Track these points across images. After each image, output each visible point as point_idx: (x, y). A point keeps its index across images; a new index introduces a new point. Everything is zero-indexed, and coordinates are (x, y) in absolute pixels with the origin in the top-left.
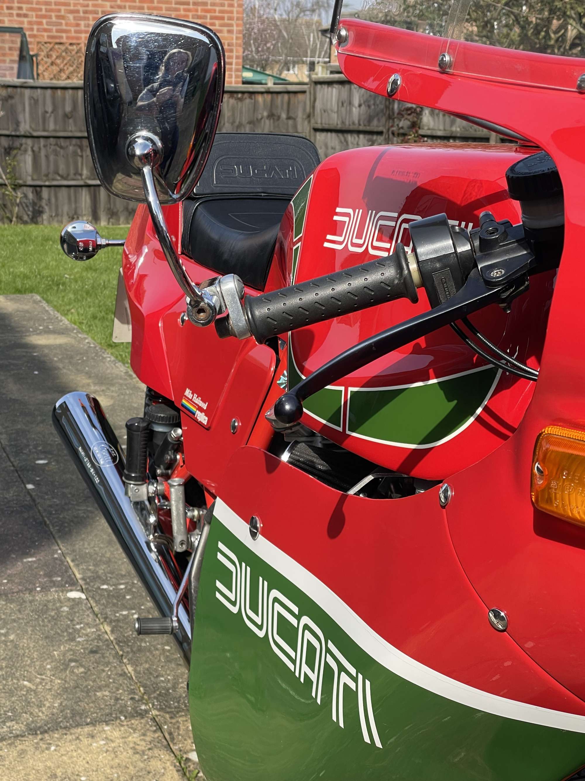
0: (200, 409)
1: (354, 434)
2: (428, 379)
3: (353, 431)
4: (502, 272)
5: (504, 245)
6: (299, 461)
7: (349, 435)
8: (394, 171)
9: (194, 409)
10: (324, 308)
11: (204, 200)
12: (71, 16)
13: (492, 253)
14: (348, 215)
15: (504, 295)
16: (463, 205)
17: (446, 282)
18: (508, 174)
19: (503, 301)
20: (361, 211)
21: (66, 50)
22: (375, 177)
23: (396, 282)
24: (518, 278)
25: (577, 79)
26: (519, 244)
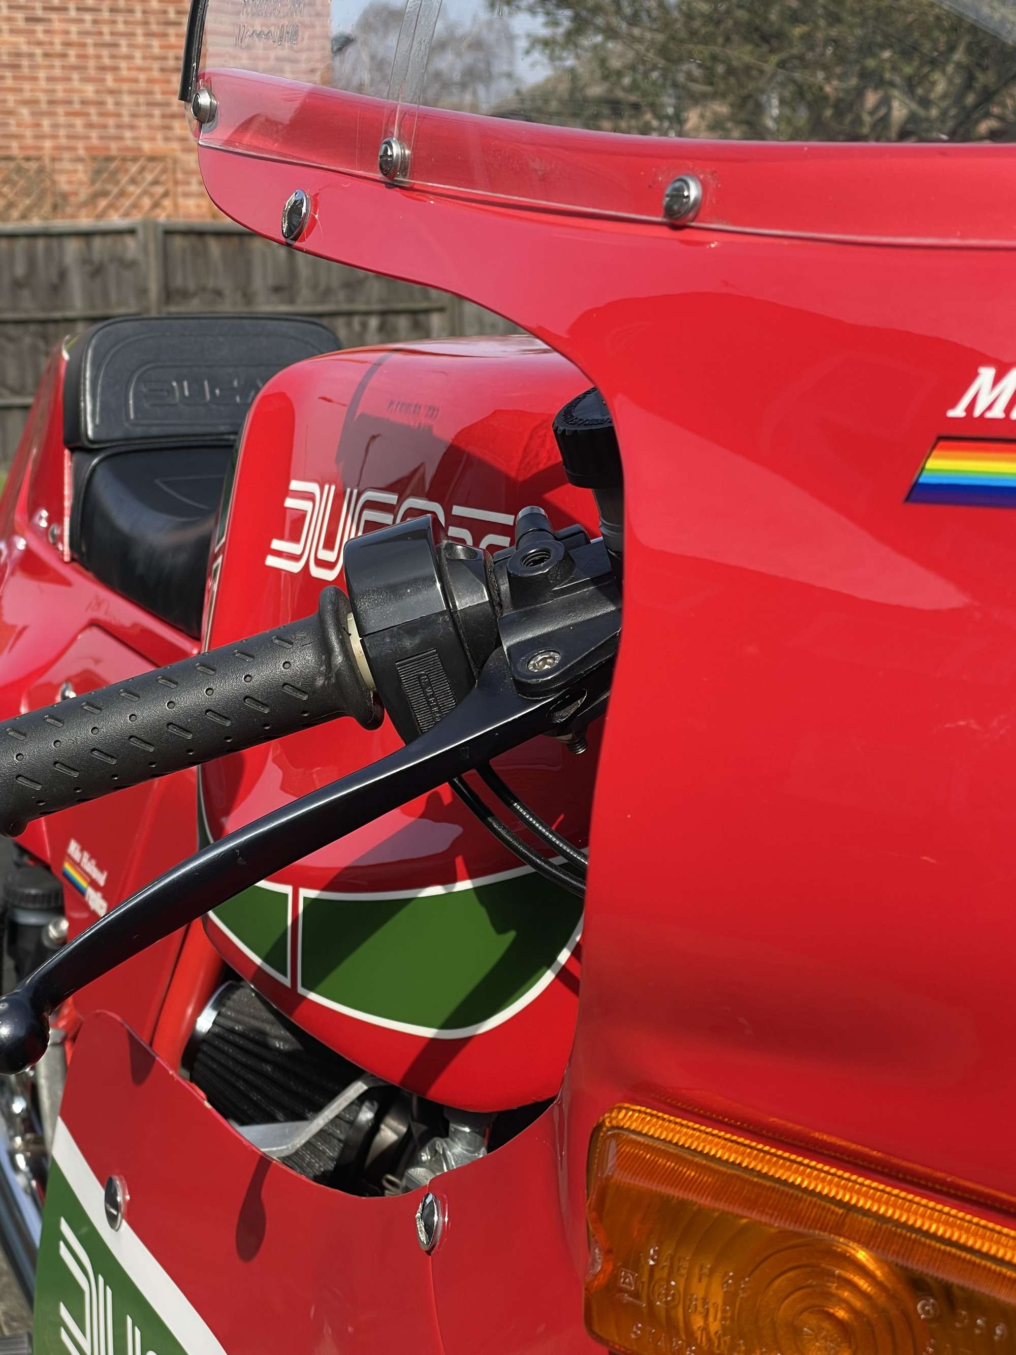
0: (93, 884)
1: (313, 996)
2: (454, 880)
3: (311, 989)
4: (554, 659)
5: (563, 592)
6: (232, 1031)
7: (304, 998)
8: (392, 403)
9: (83, 883)
10: (152, 749)
11: (109, 452)
12: (25, 111)
13: (536, 610)
14: (310, 497)
15: (561, 717)
16: (521, 479)
17: (429, 684)
18: (556, 425)
19: (563, 728)
20: (333, 488)
21: (19, 170)
22: (358, 414)
23: (320, 682)
24: (592, 673)
25: (663, 190)
26: (598, 588)
